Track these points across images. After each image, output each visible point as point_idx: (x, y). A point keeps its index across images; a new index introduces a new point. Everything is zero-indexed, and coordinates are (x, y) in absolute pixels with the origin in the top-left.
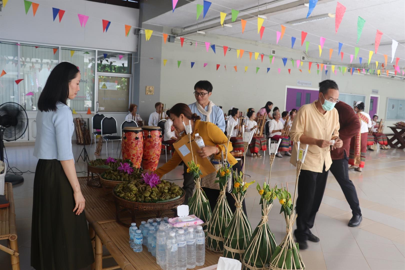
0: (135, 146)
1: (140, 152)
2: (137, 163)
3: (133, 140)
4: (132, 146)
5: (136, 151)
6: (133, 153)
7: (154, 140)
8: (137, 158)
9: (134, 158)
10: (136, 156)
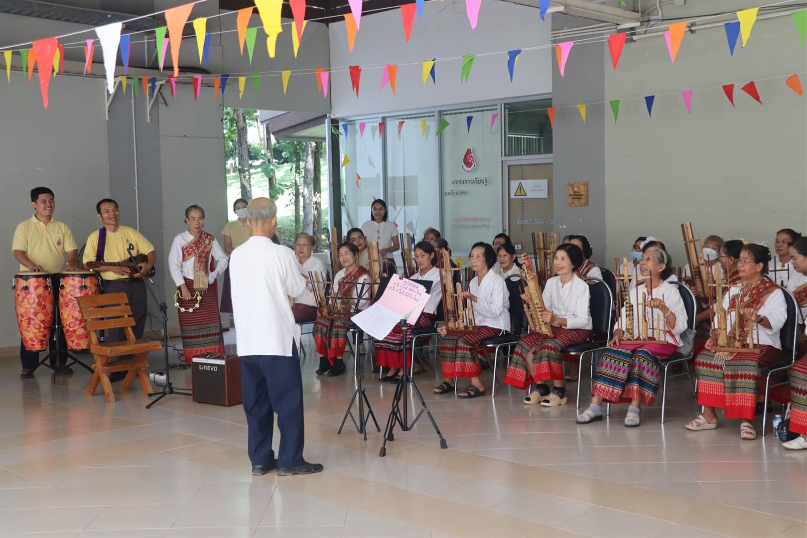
0: (22, 300)
1: (32, 311)
2: (29, 329)
3: (21, 291)
4: (19, 301)
5: (25, 310)
6: (21, 312)
7: (67, 293)
8: (27, 321)
9: (23, 320)
10: (25, 318)
